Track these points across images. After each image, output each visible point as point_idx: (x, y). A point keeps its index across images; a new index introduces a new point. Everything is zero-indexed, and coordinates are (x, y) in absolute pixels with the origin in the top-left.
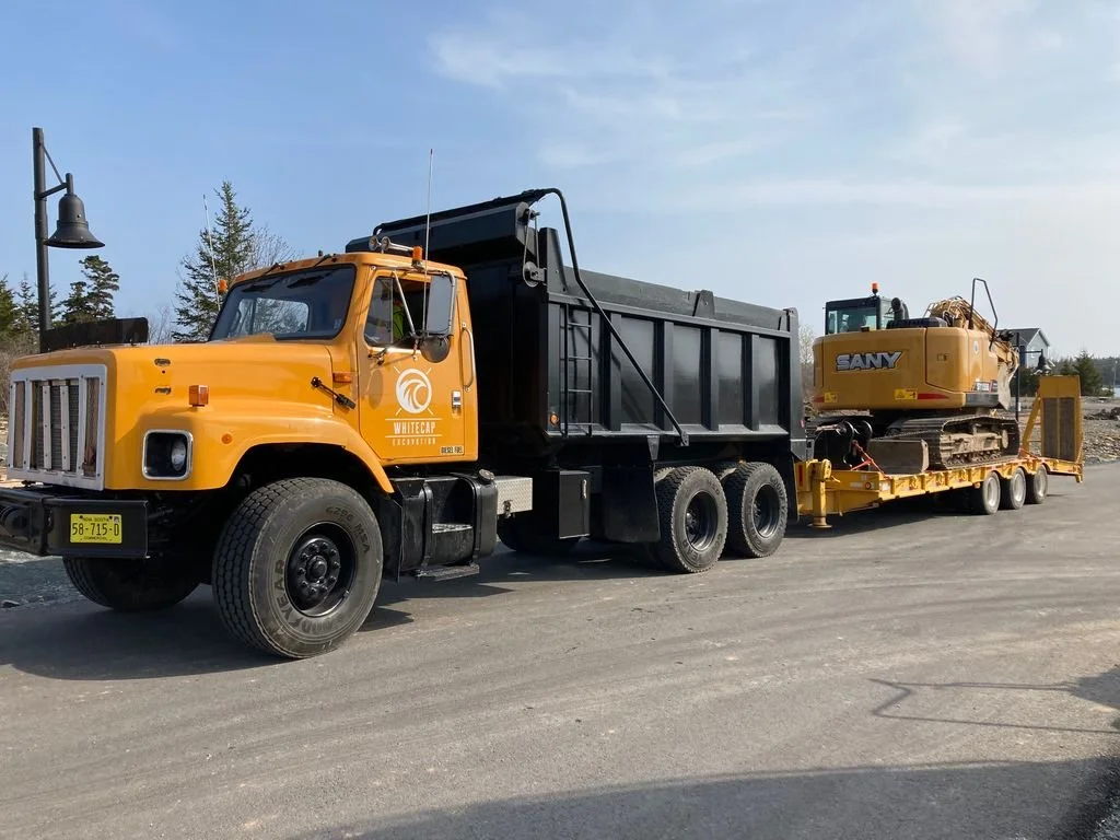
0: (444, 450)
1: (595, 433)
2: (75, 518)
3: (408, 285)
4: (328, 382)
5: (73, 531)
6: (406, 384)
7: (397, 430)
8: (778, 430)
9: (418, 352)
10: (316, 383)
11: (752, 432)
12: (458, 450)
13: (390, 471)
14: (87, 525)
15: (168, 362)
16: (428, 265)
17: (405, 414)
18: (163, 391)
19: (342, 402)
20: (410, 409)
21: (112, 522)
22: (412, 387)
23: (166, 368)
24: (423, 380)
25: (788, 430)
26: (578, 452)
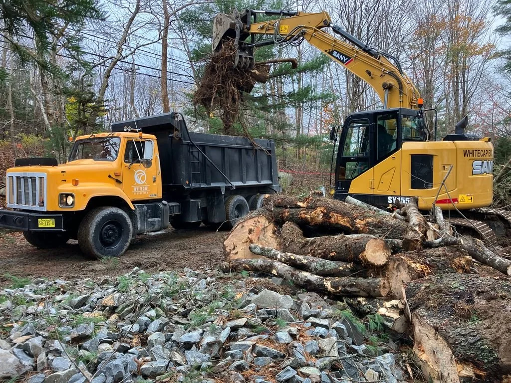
0: (150, 195)
1: (201, 186)
2: (40, 220)
3: (137, 142)
4: (113, 176)
5: (39, 224)
6: (138, 174)
7: (135, 190)
8: (269, 182)
9: (142, 164)
10: (110, 176)
11: (259, 183)
12: (155, 195)
13: (134, 202)
14: (44, 222)
15: (65, 172)
16: (144, 135)
17: (137, 184)
18: (64, 181)
19: (118, 182)
20: (139, 183)
21: (52, 221)
22: (140, 176)
23: (64, 173)
24: (142, 173)
25: (272, 181)
26: (196, 193)
